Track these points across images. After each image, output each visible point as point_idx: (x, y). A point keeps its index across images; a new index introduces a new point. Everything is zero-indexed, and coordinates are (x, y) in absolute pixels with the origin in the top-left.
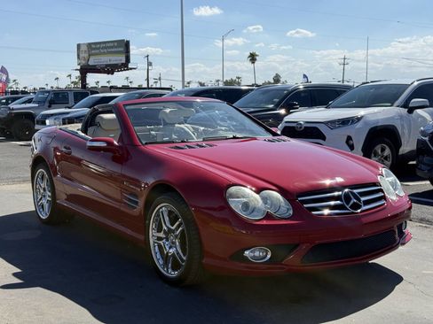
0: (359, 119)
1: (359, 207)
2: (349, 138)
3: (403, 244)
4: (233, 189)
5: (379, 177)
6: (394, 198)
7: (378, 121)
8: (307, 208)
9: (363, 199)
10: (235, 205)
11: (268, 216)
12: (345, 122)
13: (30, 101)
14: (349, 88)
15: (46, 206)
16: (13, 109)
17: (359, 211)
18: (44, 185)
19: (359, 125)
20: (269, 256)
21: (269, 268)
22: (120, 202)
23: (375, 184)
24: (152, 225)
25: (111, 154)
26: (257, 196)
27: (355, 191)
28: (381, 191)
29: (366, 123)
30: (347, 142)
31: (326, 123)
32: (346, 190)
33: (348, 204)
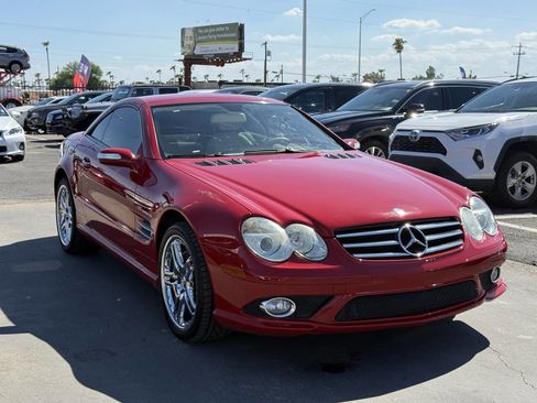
0: (492, 128)
1: (422, 249)
2: (478, 153)
3: (491, 299)
4: (250, 221)
5: (461, 210)
6: (480, 238)
7: (521, 130)
8: (347, 249)
9: (428, 238)
10: (252, 242)
11: (294, 258)
12: (473, 131)
13: (108, 99)
14: (491, 85)
15: (69, 231)
16: (86, 108)
17: (419, 254)
18: (66, 204)
19: (491, 136)
20: (293, 310)
21: (292, 326)
22: (134, 231)
23: (453, 218)
24: (164, 263)
25: (129, 170)
26: (282, 231)
27: (418, 227)
28: (460, 227)
29: (502, 134)
30: (475, 158)
31: (447, 132)
32: (408, 226)
33: (405, 245)
